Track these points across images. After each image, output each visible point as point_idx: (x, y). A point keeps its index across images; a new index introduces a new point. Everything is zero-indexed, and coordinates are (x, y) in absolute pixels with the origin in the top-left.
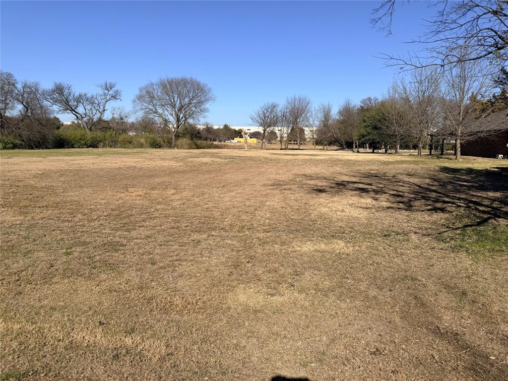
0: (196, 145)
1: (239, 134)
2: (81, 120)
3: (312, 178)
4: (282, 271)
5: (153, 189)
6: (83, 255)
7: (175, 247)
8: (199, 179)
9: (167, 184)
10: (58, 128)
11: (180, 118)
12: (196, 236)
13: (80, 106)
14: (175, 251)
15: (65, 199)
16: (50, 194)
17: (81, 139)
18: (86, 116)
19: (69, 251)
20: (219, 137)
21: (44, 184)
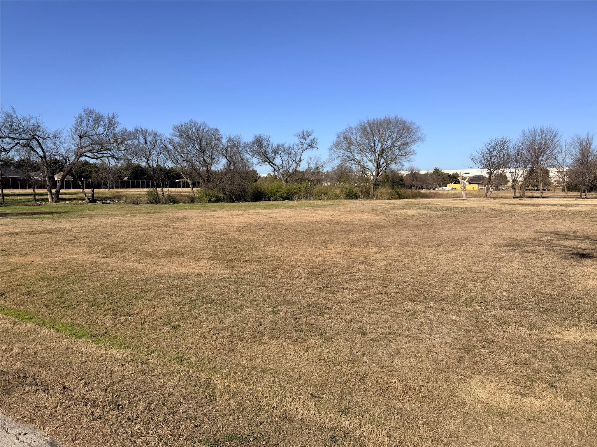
0: (398, 194)
1: (454, 179)
2: (278, 172)
3: (567, 237)
4: (536, 363)
5: (353, 245)
6: (289, 316)
7: (386, 317)
8: (406, 236)
9: (368, 240)
10: (256, 181)
11: (381, 164)
12: (410, 306)
13: (277, 157)
14: (386, 322)
15: (266, 254)
16: (252, 248)
17: (277, 191)
18: (282, 167)
19: (275, 309)
20: (427, 184)
21: (246, 238)
